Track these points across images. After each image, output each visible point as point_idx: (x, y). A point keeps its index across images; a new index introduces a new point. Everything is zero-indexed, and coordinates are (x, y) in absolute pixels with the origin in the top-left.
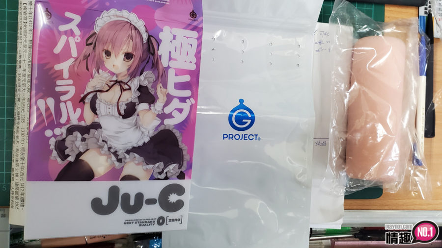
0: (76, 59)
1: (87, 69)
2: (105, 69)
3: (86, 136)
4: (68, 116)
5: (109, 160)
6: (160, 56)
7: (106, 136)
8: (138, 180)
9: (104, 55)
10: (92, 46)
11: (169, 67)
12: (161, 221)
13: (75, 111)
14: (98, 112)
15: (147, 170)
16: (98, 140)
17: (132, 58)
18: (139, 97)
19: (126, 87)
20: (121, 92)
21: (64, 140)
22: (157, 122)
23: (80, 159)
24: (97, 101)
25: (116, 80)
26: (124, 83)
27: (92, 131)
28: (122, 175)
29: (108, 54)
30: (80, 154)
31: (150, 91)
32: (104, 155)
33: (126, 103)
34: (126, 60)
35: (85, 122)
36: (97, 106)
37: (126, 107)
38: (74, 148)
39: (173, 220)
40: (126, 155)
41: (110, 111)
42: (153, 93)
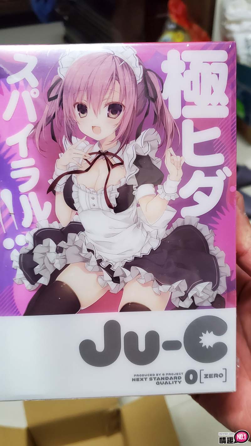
0: (36, 125)
1: (54, 138)
2: (81, 135)
3: (62, 244)
4: (34, 216)
5: (100, 280)
6: (167, 101)
7: (92, 242)
8: (147, 309)
9: (77, 112)
10: (57, 101)
11: (182, 119)
12: (191, 377)
13: (42, 207)
14: (76, 205)
15: (160, 294)
16: (81, 249)
17: (121, 111)
18: (137, 175)
19: (115, 161)
20: (109, 170)
21: (31, 253)
22: (171, 213)
23: (57, 280)
24: (74, 188)
25: (99, 151)
26: (111, 154)
27: (71, 236)
28: (122, 303)
29: (82, 109)
30: (56, 273)
31: (154, 163)
32: (92, 272)
33: (118, 187)
34: (111, 115)
35: (59, 222)
36: (74, 196)
37: (118, 194)
38: (47, 265)
39: (211, 376)
40: (126, 271)
41: (94, 201)
42: (159, 166)
